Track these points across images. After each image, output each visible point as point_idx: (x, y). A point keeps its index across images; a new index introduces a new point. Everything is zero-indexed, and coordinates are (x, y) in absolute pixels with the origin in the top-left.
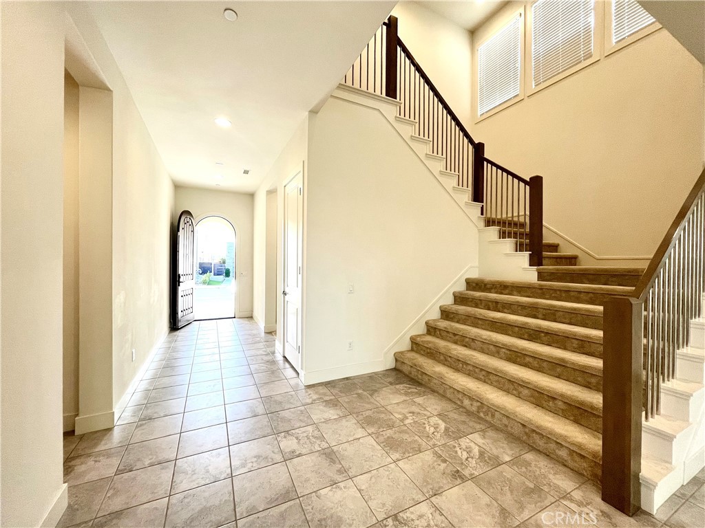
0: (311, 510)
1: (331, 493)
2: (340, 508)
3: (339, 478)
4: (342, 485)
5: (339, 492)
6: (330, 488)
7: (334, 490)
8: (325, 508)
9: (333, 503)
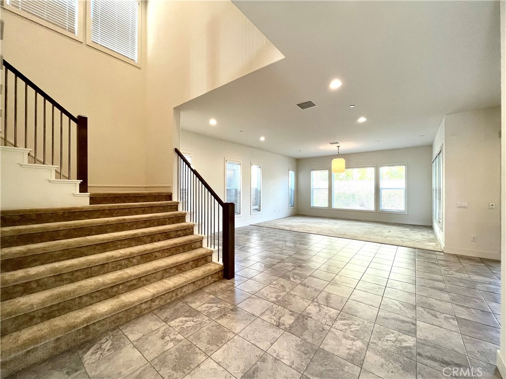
0: (304, 362)
1: (285, 357)
2: (291, 348)
3: (270, 359)
4: (275, 355)
5: (281, 354)
6: (282, 360)
7: (281, 357)
8: (297, 355)
9: (291, 354)
